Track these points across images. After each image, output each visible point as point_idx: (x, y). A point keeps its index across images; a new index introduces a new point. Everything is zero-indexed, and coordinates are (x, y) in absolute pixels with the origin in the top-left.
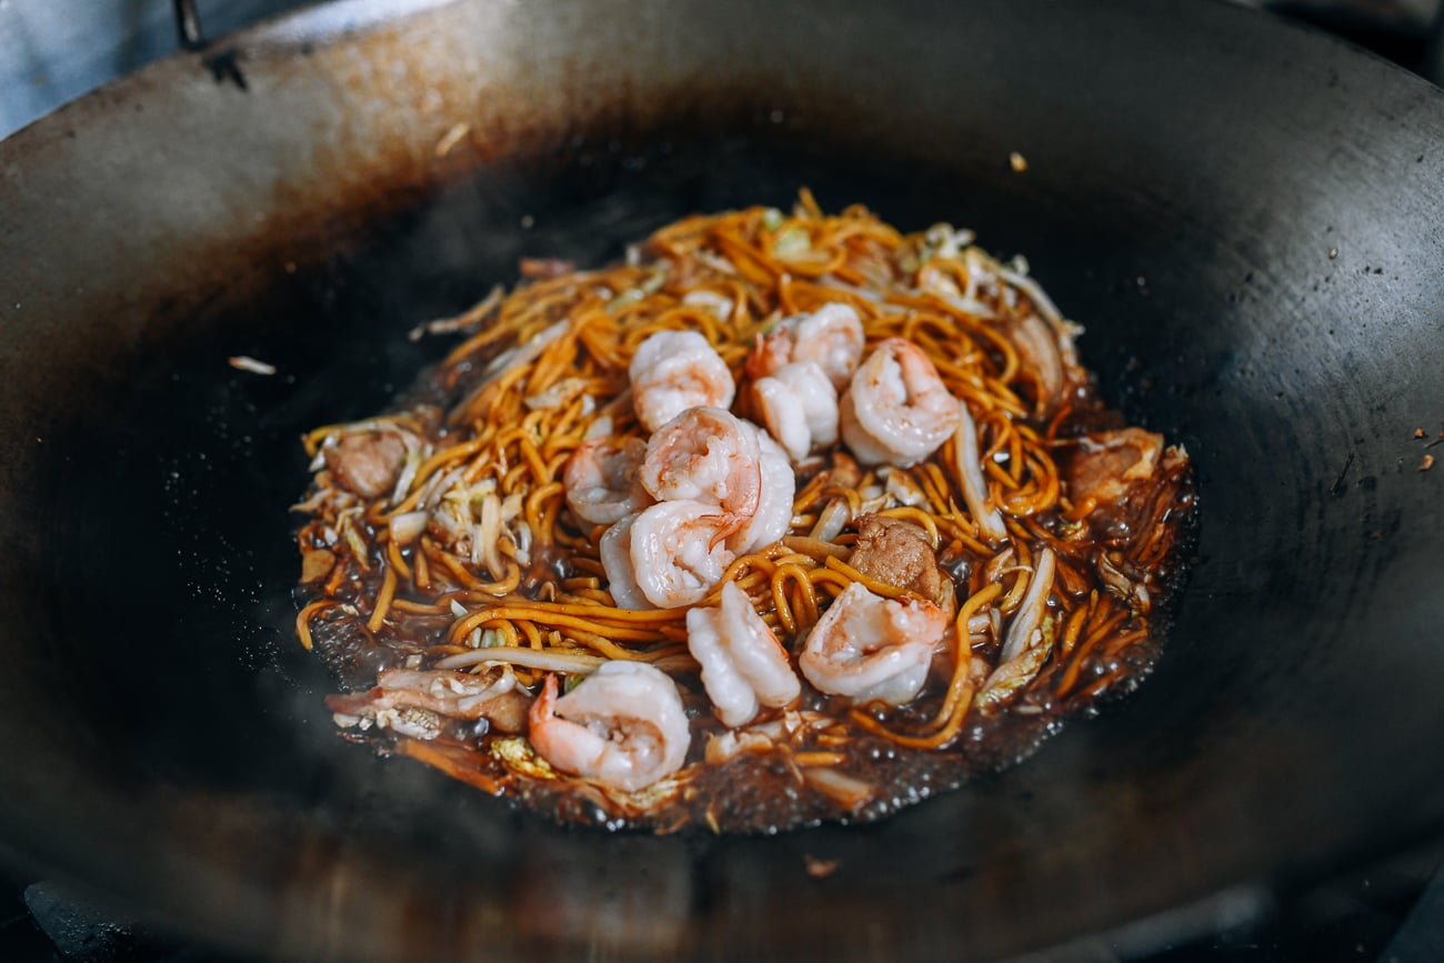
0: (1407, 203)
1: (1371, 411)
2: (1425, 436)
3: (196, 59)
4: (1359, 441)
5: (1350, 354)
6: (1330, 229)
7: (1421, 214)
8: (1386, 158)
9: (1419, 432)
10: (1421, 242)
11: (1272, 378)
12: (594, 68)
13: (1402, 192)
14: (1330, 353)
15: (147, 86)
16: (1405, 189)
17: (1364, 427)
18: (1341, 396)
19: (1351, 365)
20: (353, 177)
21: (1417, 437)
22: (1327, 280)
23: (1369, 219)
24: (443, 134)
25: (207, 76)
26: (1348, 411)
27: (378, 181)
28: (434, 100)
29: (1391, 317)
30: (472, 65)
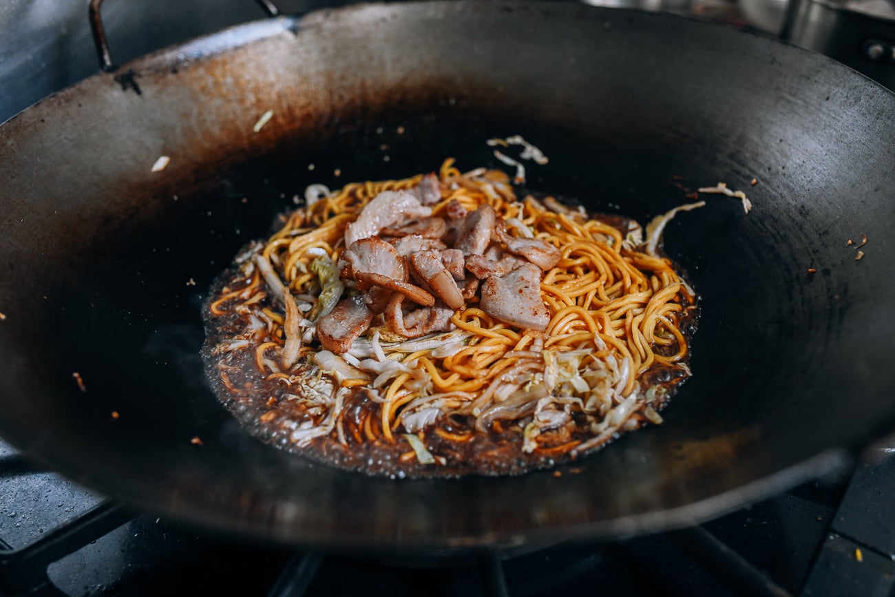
0: (824, 123)
1: (820, 235)
2: (853, 244)
3: (111, 76)
4: (815, 252)
5: (803, 207)
6: (781, 141)
7: (832, 128)
8: (808, 100)
9: (850, 242)
10: (835, 142)
11: (759, 224)
12: (343, 78)
13: (820, 118)
14: (791, 207)
15: (83, 93)
16: (821, 115)
17: (817, 244)
18: (801, 228)
19: (804, 212)
20: (207, 145)
21: (850, 245)
22: (783, 168)
23: (803, 134)
24: (258, 118)
25: (118, 86)
26: (807, 237)
27: (221, 146)
28: (251, 98)
29: (823, 185)
30: (272, 78)
